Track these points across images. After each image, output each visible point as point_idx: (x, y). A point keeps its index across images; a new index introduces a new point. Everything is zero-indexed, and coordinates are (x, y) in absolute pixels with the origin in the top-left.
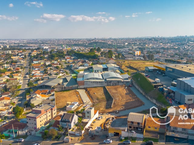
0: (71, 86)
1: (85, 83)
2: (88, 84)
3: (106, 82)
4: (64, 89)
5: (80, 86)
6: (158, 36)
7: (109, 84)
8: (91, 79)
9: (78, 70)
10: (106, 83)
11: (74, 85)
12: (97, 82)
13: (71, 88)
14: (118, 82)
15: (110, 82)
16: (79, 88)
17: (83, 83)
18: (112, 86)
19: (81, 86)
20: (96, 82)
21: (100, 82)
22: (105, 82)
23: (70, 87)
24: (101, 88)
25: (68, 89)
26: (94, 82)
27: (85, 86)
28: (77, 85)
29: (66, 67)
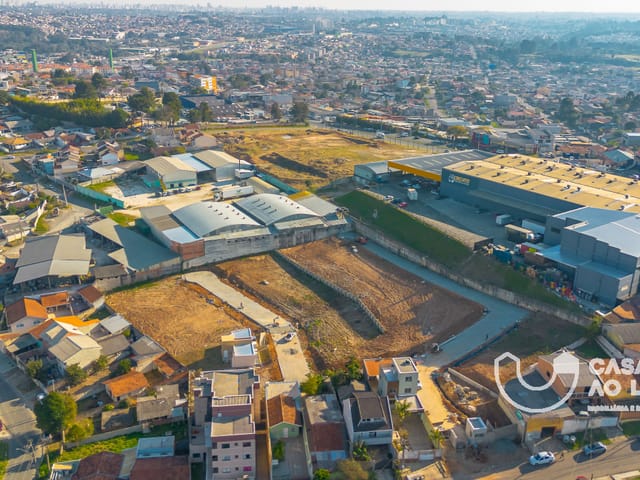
0: (157, 266)
1: (207, 247)
2: (218, 250)
3: (276, 237)
4: (128, 280)
5: (190, 262)
6: (209, 5)
7: (287, 239)
8: (224, 230)
9: (89, 183)
10: (278, 240)
11: (167, 260)
12: (249, 240)
13: (158, 270)
14: (314, 232)
15: (288, 235)
16: (185, 267)
17: (199, 249)
18: (297, 244)
19: (194, 260)
20: (243, 240)
21: (257, 238)
22: (272, 237)
23: (150, 268)
24: (263, 257)
25: (145, 278)
26: (237, 241)
27: (209, 258)
28: (178, 259)
29: (16, 170)
